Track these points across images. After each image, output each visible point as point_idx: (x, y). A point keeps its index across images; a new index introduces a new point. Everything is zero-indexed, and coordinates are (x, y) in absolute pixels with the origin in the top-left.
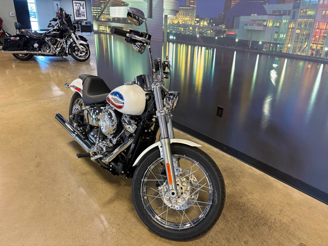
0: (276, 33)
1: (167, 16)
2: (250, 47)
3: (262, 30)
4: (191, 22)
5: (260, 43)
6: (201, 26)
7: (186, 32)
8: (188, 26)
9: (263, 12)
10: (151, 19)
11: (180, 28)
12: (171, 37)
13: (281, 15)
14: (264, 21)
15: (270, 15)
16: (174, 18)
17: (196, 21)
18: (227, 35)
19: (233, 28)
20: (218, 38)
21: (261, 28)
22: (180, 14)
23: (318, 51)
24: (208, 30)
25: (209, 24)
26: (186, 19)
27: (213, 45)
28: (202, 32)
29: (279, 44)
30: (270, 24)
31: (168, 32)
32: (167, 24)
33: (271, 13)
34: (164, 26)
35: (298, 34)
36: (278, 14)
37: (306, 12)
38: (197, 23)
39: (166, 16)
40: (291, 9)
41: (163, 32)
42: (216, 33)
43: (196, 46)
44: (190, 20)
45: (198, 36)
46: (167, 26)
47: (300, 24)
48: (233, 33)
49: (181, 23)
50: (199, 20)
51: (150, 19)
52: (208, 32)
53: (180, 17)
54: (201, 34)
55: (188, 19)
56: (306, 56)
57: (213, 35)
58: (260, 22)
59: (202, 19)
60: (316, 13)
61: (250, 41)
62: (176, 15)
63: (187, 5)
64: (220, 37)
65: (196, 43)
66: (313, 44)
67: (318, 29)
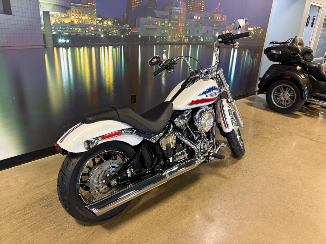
0: (163, 29)
1: (48, 12)
2: (149, 41)
3: (155, 28)
4: (92, 21)
5: (155, 37)
6: (105, 25)
7: (87, 33)
8: (88, 26)
9: (154, 16)
10: (8, 16)
11: (76, 29)
12: (61, 41)
13: (164, 18)
14: (156, 21)
15: (158, 18)
16: (63, 16)
17: (97, 20)
18: (131, 33)
19: (136, 27)
20: (124, 36)
21: (154, 27)
22: (73, 12)
23: (181, 38)
24: (114, 30)
25: (113, 23)
26: (83, 18)
27: (120, 43)
28: (107, 32)
29: (165, 36)
30: (159, 24)
31: (53, 35)
32: (50, 24)
33: (159, 17)
34: (44, 26)
35: (173, 29)
36: (163, 17)
37: (175, 17)
38: (100, 22)
39: (46, 14)
40: (168, 15)
41: (44, 35)
42: (122, 32)
43: (101, 47)
44: (90, 20)
45: (102, 36)
46: (51, 26)
47: (173, 24)
48: (136, 31)
49: (76, 23)
50: (102, 20)
51: (5, 15)
52: (113, 31)
53: (73, 15)
54: (106, 34)
55: (87, 18)
56: (177, 42)
57: (119, 34)
58: (154, 22)
59: (104, 19)
60: (179, 18)
61: (149, 36)
62: (66, 13)
63: (82, 2)
64: (125, 35)
65: (101, 43)
66: (179, 34)
67: (180, 26)
